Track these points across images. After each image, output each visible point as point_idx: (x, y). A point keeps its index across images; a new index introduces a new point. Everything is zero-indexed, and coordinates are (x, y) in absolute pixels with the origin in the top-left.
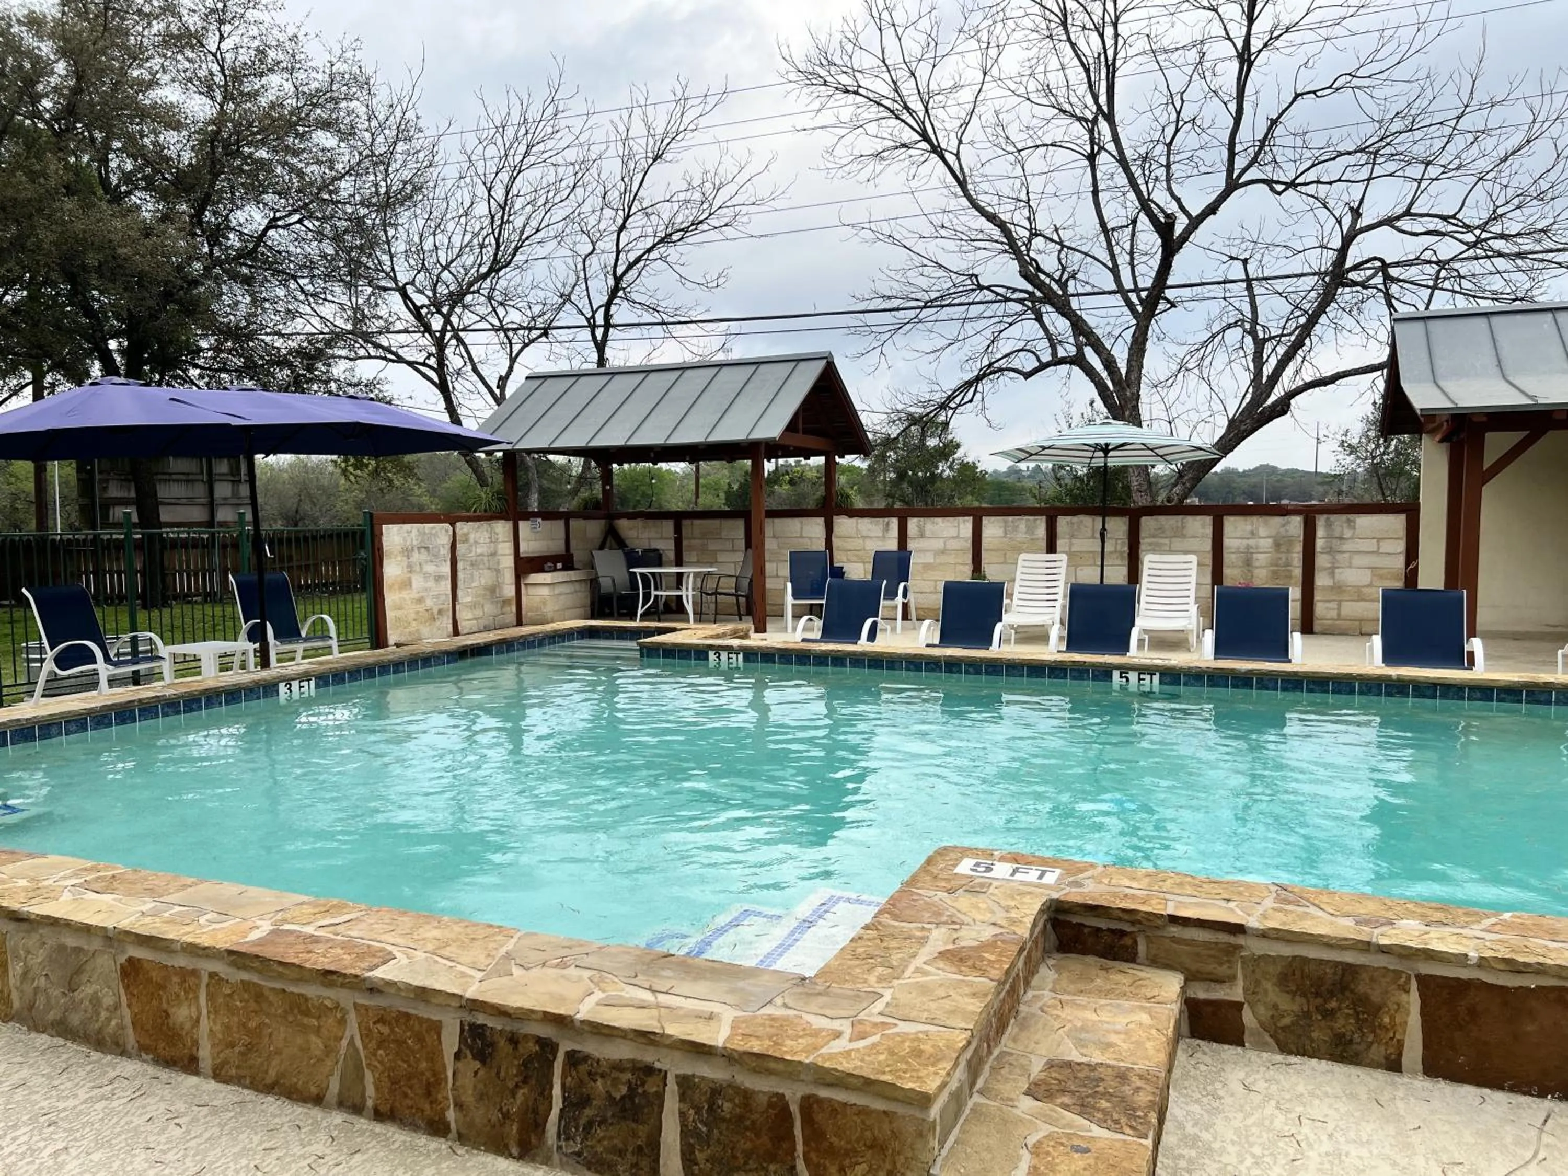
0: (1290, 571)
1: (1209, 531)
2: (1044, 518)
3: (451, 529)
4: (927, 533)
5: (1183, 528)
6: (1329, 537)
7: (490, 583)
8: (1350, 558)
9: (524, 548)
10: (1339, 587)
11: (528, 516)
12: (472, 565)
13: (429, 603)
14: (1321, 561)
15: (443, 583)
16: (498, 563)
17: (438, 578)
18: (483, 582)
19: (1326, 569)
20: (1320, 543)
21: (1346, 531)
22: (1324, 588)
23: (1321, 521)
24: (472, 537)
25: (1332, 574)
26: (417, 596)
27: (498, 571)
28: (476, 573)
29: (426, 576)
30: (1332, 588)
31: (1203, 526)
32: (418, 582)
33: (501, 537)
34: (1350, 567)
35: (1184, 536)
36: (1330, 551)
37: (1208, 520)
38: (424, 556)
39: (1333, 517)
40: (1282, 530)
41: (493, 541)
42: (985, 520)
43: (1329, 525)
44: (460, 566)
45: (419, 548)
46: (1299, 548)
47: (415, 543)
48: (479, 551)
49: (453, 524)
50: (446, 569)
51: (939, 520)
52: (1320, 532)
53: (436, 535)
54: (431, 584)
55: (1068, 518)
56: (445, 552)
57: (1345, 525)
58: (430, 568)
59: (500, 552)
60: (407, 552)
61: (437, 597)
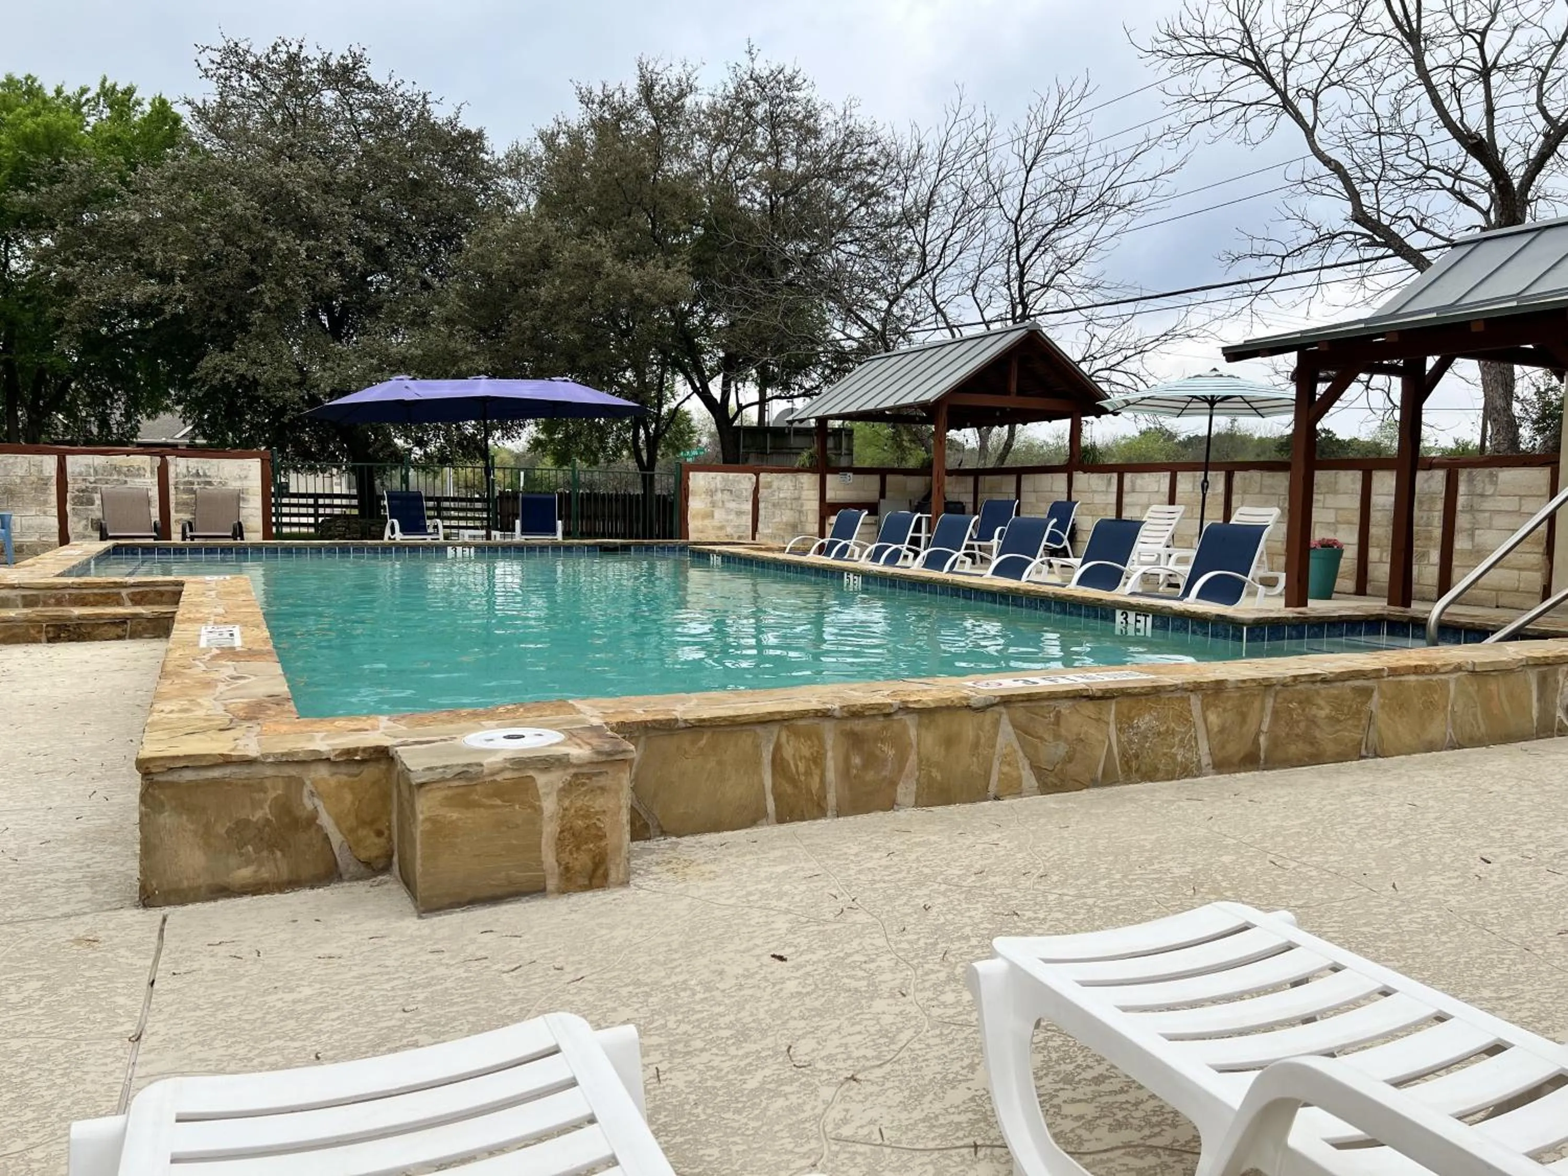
0: (1430, 532)
1: (1358, 486)
2: (1223, 473)
3: (754, 477)
4: (1138, 488)
5: (1336, 483)
6: (1471, 494)
7: (792, 520)
8: (1491, 518)
9: (830, 496)
10: (1478, 552)
11: (836, 471)
12: (774, 505)
13: (729, 530)
14: (1462, 521)
15: (744, 517)
16: (802, 506)
17: (739, 513)
18: (785, 519)
19: (1466, 530)
20: (1461, 501)
21: (1488, 487)
22: (1463, 552)
23: (1463, 475)
24: (775, 485)
25: (1472, 536)
26: (719, 525)
27: (800, 512)
28: (778, 512)
29: (728, 511)
30: (1471, 552)
31: (1354, 482)
32: (719, 514)
33: (806, 486)
34: (1490, 528)
35: (1335, 492)
36: (1471, 509)
37: (1358, 474)
38: (726, 496)
39: (1476, 472)
40: (1426, 486)
41: (798, 488)
42: (1180, 475)
43: (1471, 480)
44: (761, 505)
45: (722, 491)
46: (1440, 506)
47: (719, 486)
48: (782, 495)
49: (757, 475)
50: (748, 507)
51: (1146, 475)
52: (1462, 488)
53: (739, 482)
54: (732, 517)
55: (1242, 473)
56: (749, 494)
57: (1487, 480)
58: (732, 505)
59: (803, 497)
60: (711, 493)
61: (738, 526)
